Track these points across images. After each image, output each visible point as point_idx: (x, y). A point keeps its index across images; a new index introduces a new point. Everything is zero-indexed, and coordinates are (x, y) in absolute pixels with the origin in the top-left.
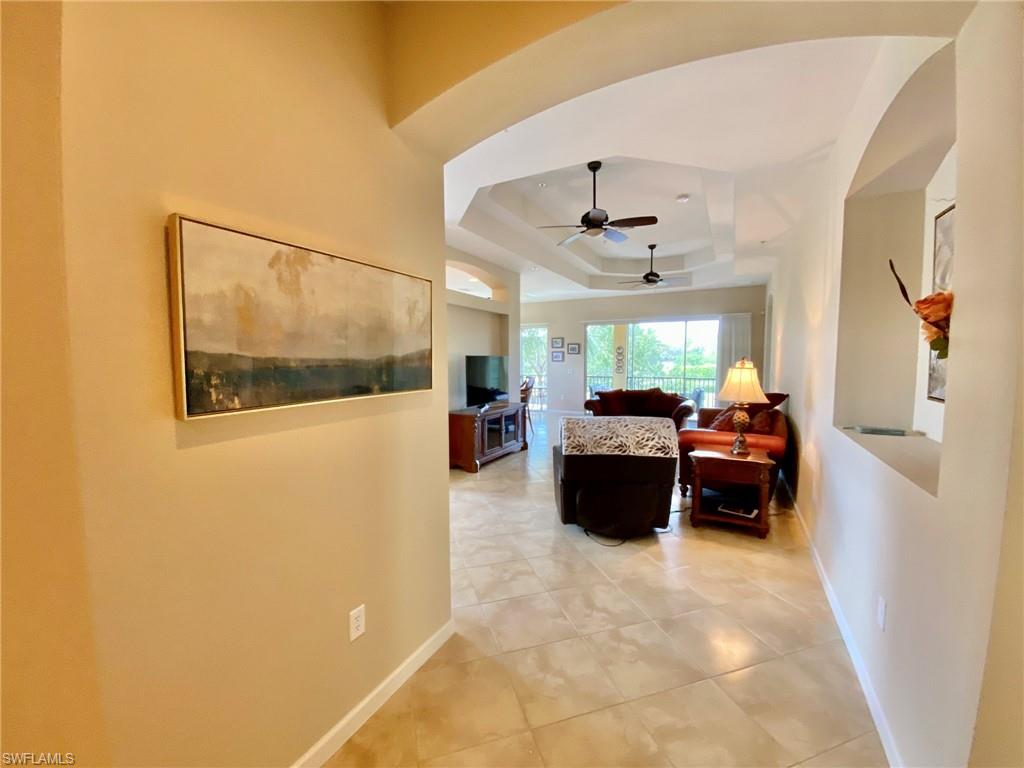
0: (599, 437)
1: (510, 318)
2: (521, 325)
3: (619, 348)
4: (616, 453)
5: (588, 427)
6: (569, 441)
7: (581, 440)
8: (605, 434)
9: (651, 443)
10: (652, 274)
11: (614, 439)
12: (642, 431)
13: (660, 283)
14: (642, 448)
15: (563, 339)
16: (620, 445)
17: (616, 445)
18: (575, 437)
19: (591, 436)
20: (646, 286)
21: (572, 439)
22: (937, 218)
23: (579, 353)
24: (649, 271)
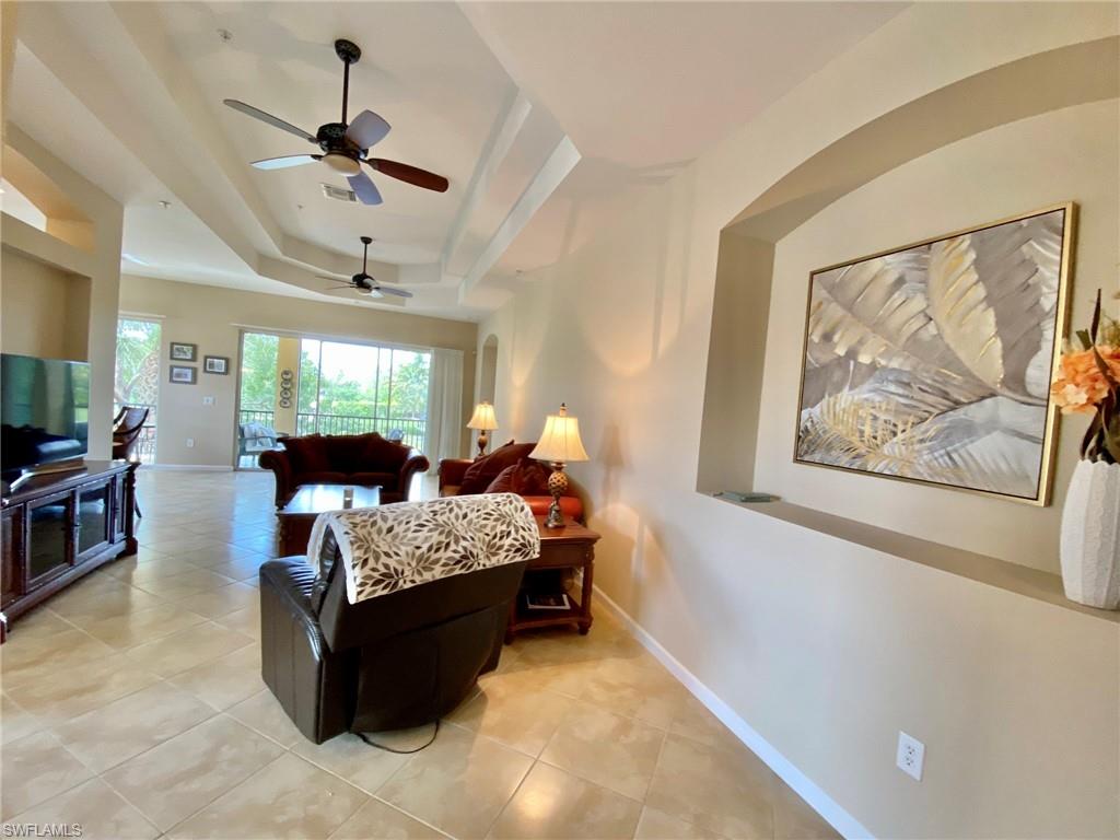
0: (425, 547)
1: (94, 286)
2: (120, 312)
3: (286, 373)
4: (457, 572)
5: (396, 530)
6: (367, 571)
7: (392, 563)
8: (436, 538)
9: (507, 542)
10: (364, 276)
11: (453, 547)
12: (491, 523)
13: (374, 293)
14: (494, 554)
15: (195, 348)
16: (463, 557)
17: (457, 556)
18: (377, 559)
19: (410, 549)
20: (357, 291)
21: (371, 563)
22: (813, 274)
23: (227, 372)
24: (361, 272)
